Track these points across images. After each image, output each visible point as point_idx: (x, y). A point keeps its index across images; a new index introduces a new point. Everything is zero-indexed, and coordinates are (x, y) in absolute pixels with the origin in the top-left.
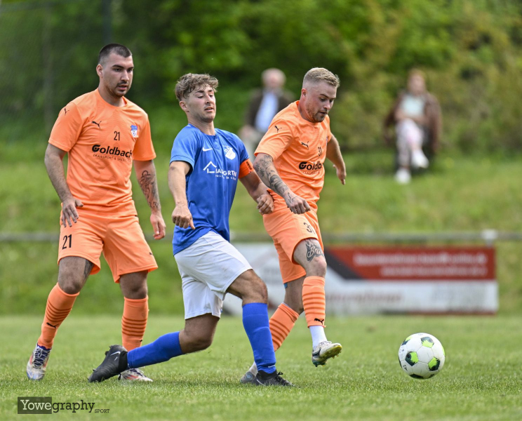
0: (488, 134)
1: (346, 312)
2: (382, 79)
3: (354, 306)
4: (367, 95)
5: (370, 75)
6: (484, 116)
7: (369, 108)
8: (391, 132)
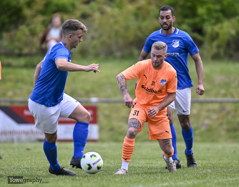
0: (95, 47)
1: (19, 140)
2: (40, 18)
3: (23, 137)
4: (32, 26)
5: (34, 16)
6: (93, 38)
7: (33, 33)
8: (44, 46)
